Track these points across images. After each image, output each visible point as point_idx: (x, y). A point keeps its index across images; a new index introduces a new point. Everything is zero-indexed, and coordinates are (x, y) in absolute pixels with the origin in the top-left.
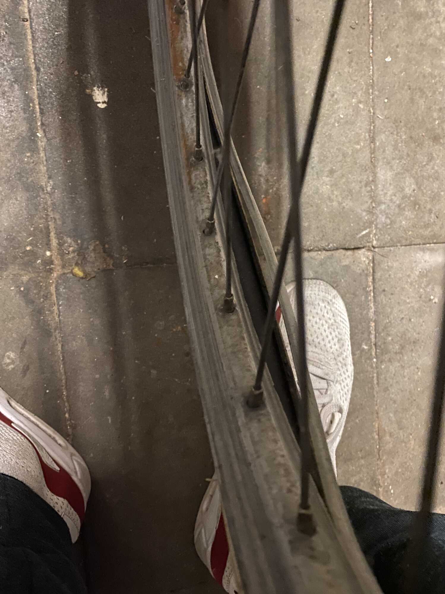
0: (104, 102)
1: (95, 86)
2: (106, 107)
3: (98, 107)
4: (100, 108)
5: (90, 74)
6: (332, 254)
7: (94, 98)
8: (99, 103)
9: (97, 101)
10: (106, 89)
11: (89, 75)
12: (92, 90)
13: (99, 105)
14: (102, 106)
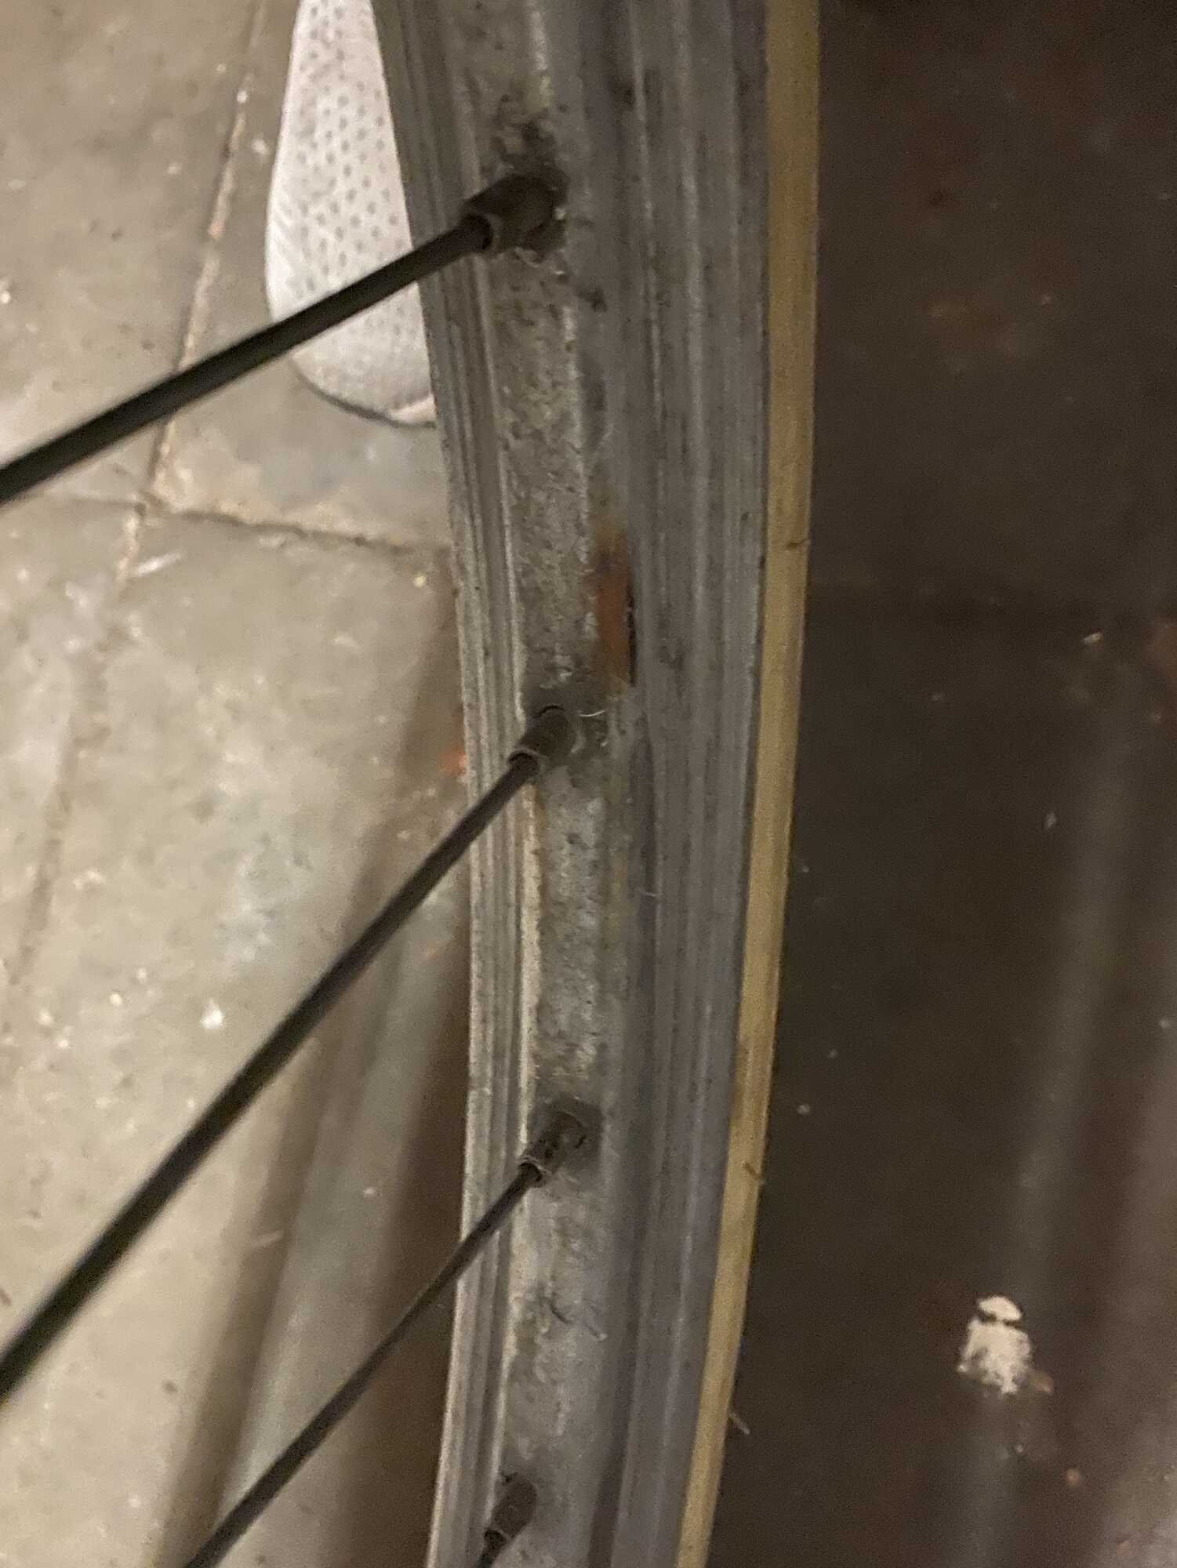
0: (988, 1318)
1: (1010, 1396)
2: (988, 1295)
3: (1021, 1308)
4: (1012, 1299)
5: (1012, 1450)
6: (283, 510)
7: (1026, 1349)
8: (1008, 1323)
9: (1016, 1334)
10: (963, 1368)
11: (1020, 1449)
12: (1023, 1384)
13: (1013, 1314)
14: (1003, 1307)
